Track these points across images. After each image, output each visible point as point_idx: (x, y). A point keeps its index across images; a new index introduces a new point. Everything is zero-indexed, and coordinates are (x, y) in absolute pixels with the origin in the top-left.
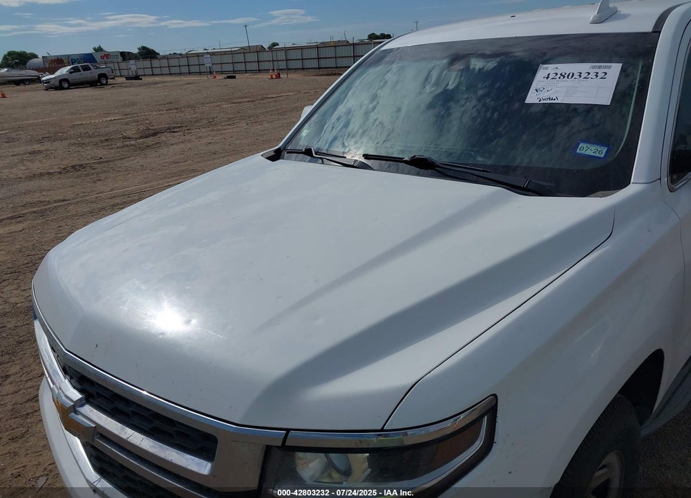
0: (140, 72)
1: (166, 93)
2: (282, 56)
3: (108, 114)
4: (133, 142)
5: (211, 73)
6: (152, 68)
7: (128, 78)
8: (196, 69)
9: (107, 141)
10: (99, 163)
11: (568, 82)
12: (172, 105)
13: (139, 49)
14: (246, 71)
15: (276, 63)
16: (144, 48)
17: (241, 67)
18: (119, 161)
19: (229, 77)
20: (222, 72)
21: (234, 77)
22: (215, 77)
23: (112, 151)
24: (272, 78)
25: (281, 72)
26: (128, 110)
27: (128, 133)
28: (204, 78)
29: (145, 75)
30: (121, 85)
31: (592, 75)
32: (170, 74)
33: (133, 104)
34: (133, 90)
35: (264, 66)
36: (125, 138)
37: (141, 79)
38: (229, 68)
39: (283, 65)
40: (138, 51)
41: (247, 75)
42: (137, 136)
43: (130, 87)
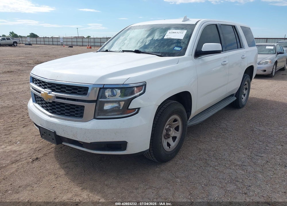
0: (31, 43)
1: (43, 51)
2: (92, 40)
3: (19, 56)
4: (32, 65)
5: (62, 45)
6: (36, 41)
7: (26, 44)
8: (56, 43)
9: (21, 64)
10: (19, 71)
11: (174, 34)
12: (46, 55)
13: (30, 34)
14: (77, 45)
15: (90, 43)
16: (32, 34)
17: (75, 43)
18: (28, 71)
19: (70, 47)
20: (67, 45)
21: (72, 47)
22: (64, 47)
23: (24, 68)
24: (88, 48)
25: (92, 46)
26: (28, 55)
27: (30, 62)
28: (60, 47)
29: (33, 44)
30: (23, 47)
31: (180, 33)
32: (44, 44)
33: (30, 53)
34: (29, 49)
35: (84, 44)
36: (28, 64)
37: (32, 45)
38: (70, 43)
39: (92, 44)
40: (30, 35)
41: (77, 47)
42: (34, 63)
43: (27, 47)
